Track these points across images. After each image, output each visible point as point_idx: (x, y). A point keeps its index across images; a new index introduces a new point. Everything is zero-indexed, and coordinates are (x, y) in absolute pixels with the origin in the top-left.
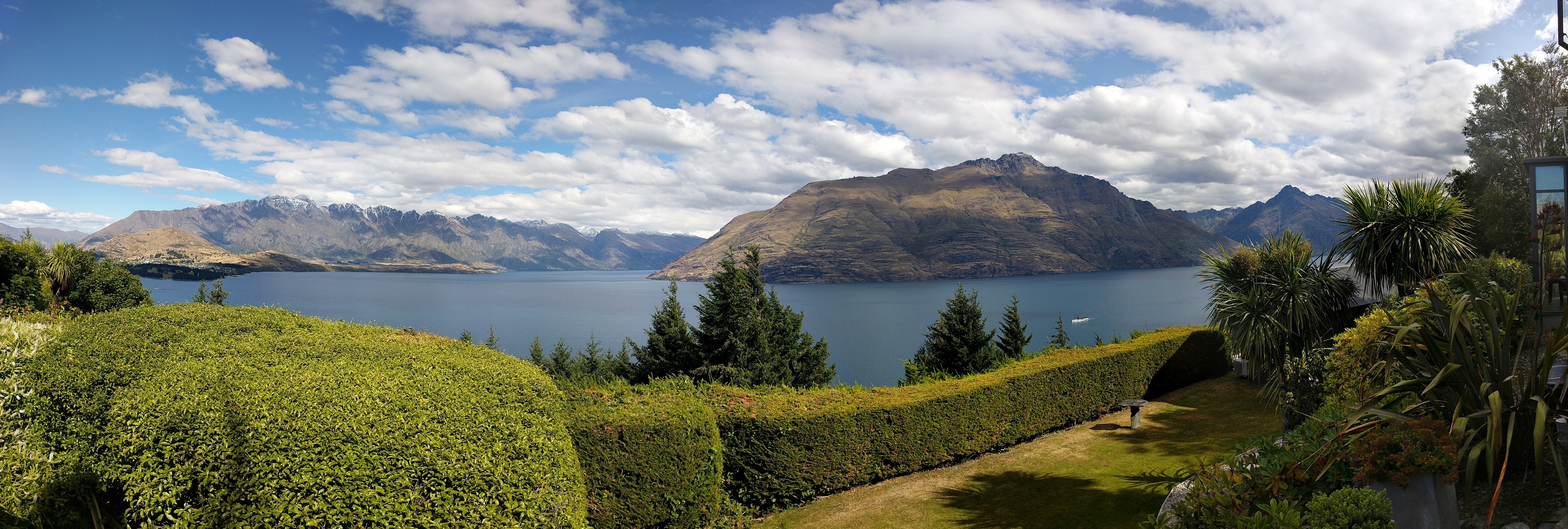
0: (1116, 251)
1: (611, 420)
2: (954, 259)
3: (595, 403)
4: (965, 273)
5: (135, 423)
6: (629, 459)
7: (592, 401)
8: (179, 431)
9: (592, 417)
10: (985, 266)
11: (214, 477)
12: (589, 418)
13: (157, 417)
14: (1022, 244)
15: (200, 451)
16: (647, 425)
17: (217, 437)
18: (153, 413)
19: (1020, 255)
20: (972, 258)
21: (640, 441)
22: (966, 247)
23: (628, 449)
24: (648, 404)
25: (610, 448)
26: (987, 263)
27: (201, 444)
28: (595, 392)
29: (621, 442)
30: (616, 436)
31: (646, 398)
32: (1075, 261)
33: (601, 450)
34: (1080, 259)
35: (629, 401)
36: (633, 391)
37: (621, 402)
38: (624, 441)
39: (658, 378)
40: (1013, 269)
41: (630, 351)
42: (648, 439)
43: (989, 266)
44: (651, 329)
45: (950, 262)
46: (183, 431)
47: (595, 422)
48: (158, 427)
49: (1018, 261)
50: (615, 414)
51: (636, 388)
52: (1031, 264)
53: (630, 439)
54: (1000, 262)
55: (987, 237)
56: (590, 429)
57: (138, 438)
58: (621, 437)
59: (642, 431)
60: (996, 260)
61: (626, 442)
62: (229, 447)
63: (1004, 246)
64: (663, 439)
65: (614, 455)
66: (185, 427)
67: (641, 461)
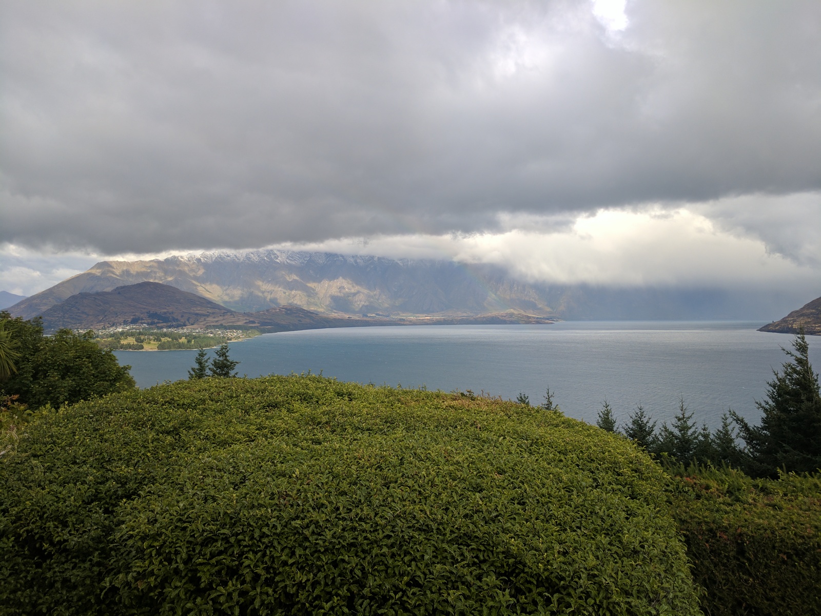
1: (726, 523)
3: (698, 497)
5: (156, 544)
6: (753, 586)
7: (693, 496)
8: (216, 541)
9: (695, 517)
11: (267, 594)
12: (691, 517)
13: (184, 529)
15: (247, 562)
16: (782, 541)
17: (266, 540)
18: (179, 524)
21: (772, 563)
23: (753, 572)
24: (781, 509)
25: (724, 565)
27: (247, 552)
28: (697, 482)
29: (742, 560)
30: (732, 551)
31: (777, 499)
33: (712, 566)
35: (751, 501)
36: (756, 486)
37: (738, 500)
38: (744, 557)
39: (792, 473)
41: (735, 430)
42: (784, 562)
44: (767, 403)
46: (223, 539)
47: (699, 524)
48: (188, 542)
50: (732, 516)
51: (760, 482)
53: (756, 556)
56: (693, 533)
57: (161, 562)
58: (741, 551)
59: (774, 547)
61: (749, 560)
62: (282, 550)
64: (808, 565)
65: (732, 578)
66: (224, 534)
67: (773, 594)
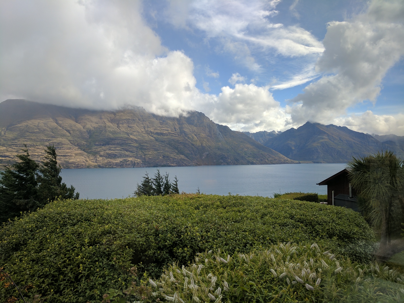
0: (208, 154)
2: (110, 156)
4: (116, 165)
10: (129, 161)
14: (152, 148)
19: (151, 155)
20: (121, 156)
22: (118, 149)
26: (130, 159)
32: (184, 160)
34: (186, 159)
40: (146, 163)
43: (131, 161)
45: (107, 157)
49: (149, 159)
52: (157, 161)
54: (138, 158)
55: (131, 143)
60: (136, 157)
63: (141, 149)
